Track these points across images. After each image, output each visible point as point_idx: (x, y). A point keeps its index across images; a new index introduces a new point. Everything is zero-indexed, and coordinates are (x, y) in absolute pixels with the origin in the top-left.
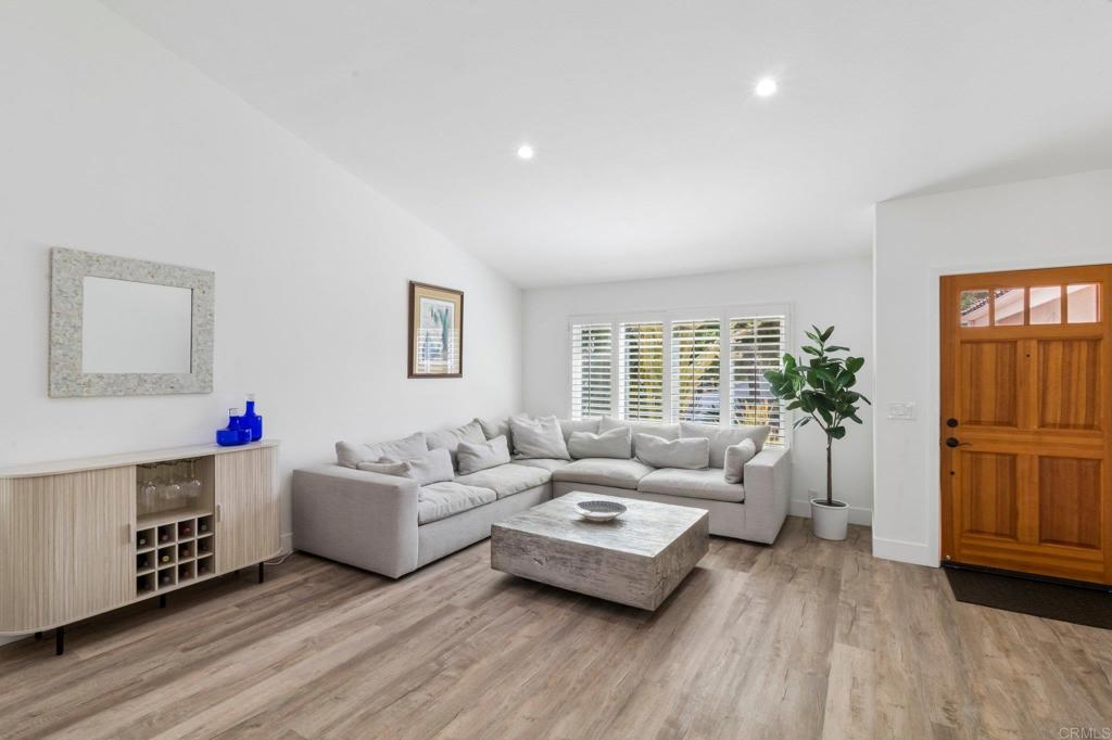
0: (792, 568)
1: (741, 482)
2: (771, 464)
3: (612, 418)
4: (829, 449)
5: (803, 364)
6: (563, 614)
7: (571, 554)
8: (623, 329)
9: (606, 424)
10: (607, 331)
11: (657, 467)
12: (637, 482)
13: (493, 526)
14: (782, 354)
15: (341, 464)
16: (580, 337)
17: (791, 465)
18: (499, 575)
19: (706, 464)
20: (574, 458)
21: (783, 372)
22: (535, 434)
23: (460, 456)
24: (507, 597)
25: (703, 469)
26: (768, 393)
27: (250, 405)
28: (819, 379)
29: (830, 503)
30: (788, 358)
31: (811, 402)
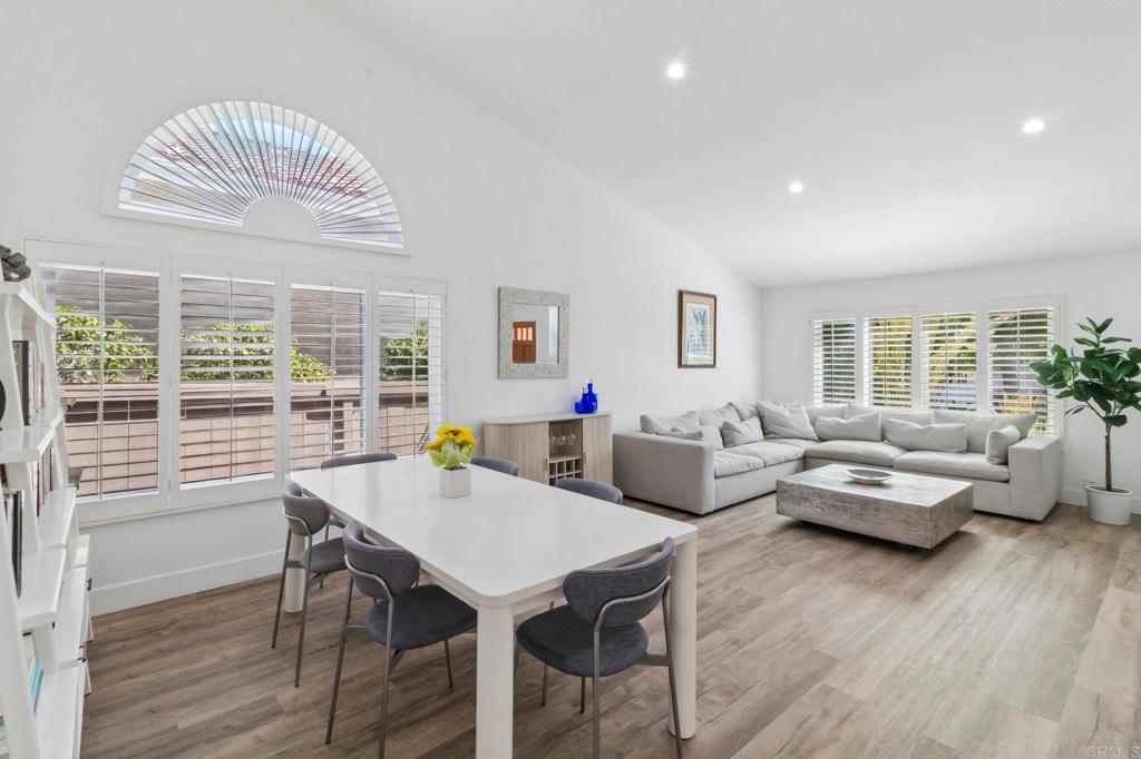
0: (1064, 540)
1: (1005, 463)
2: (1039, 448)
3: (857, 405)
4: (1108, 438)
5: (1076, 355)
6: (847, 548)
7: (851, 503)
8: (867, 324)
9: (852, 410)
10: (853, 326)
11: (909, 450)
12: (893, 460)
13: (778, 481)
14: (1051, 346)
15: (644, 431)
16: (821, 331)
17: (1063, 453)
18: (784, 519)
19: (965, 448)
20: (822, 440)
21: (1052, 363)
22: (784, 417)
23: (725, 431)
24: (793, 534)
25: (962, 452)
26: (1033, 384)
27: (590, 386)
28: (1094, 369)
29: (1109, 488)
30: (1057, 349)
31: (1083, 391)
